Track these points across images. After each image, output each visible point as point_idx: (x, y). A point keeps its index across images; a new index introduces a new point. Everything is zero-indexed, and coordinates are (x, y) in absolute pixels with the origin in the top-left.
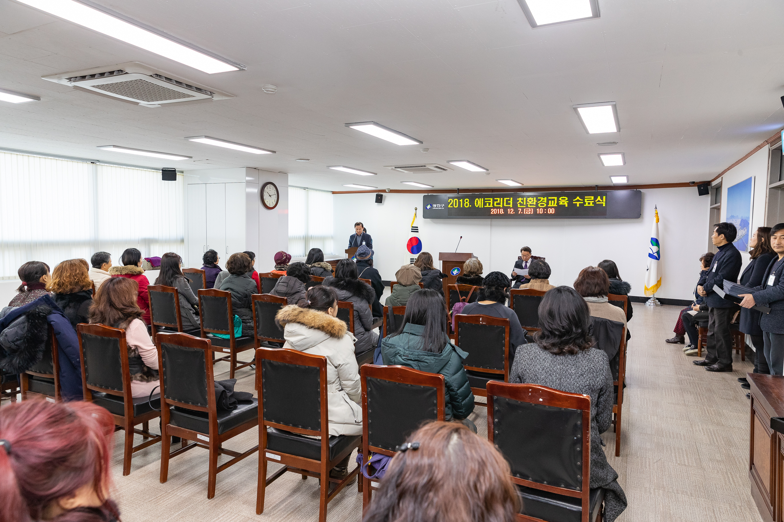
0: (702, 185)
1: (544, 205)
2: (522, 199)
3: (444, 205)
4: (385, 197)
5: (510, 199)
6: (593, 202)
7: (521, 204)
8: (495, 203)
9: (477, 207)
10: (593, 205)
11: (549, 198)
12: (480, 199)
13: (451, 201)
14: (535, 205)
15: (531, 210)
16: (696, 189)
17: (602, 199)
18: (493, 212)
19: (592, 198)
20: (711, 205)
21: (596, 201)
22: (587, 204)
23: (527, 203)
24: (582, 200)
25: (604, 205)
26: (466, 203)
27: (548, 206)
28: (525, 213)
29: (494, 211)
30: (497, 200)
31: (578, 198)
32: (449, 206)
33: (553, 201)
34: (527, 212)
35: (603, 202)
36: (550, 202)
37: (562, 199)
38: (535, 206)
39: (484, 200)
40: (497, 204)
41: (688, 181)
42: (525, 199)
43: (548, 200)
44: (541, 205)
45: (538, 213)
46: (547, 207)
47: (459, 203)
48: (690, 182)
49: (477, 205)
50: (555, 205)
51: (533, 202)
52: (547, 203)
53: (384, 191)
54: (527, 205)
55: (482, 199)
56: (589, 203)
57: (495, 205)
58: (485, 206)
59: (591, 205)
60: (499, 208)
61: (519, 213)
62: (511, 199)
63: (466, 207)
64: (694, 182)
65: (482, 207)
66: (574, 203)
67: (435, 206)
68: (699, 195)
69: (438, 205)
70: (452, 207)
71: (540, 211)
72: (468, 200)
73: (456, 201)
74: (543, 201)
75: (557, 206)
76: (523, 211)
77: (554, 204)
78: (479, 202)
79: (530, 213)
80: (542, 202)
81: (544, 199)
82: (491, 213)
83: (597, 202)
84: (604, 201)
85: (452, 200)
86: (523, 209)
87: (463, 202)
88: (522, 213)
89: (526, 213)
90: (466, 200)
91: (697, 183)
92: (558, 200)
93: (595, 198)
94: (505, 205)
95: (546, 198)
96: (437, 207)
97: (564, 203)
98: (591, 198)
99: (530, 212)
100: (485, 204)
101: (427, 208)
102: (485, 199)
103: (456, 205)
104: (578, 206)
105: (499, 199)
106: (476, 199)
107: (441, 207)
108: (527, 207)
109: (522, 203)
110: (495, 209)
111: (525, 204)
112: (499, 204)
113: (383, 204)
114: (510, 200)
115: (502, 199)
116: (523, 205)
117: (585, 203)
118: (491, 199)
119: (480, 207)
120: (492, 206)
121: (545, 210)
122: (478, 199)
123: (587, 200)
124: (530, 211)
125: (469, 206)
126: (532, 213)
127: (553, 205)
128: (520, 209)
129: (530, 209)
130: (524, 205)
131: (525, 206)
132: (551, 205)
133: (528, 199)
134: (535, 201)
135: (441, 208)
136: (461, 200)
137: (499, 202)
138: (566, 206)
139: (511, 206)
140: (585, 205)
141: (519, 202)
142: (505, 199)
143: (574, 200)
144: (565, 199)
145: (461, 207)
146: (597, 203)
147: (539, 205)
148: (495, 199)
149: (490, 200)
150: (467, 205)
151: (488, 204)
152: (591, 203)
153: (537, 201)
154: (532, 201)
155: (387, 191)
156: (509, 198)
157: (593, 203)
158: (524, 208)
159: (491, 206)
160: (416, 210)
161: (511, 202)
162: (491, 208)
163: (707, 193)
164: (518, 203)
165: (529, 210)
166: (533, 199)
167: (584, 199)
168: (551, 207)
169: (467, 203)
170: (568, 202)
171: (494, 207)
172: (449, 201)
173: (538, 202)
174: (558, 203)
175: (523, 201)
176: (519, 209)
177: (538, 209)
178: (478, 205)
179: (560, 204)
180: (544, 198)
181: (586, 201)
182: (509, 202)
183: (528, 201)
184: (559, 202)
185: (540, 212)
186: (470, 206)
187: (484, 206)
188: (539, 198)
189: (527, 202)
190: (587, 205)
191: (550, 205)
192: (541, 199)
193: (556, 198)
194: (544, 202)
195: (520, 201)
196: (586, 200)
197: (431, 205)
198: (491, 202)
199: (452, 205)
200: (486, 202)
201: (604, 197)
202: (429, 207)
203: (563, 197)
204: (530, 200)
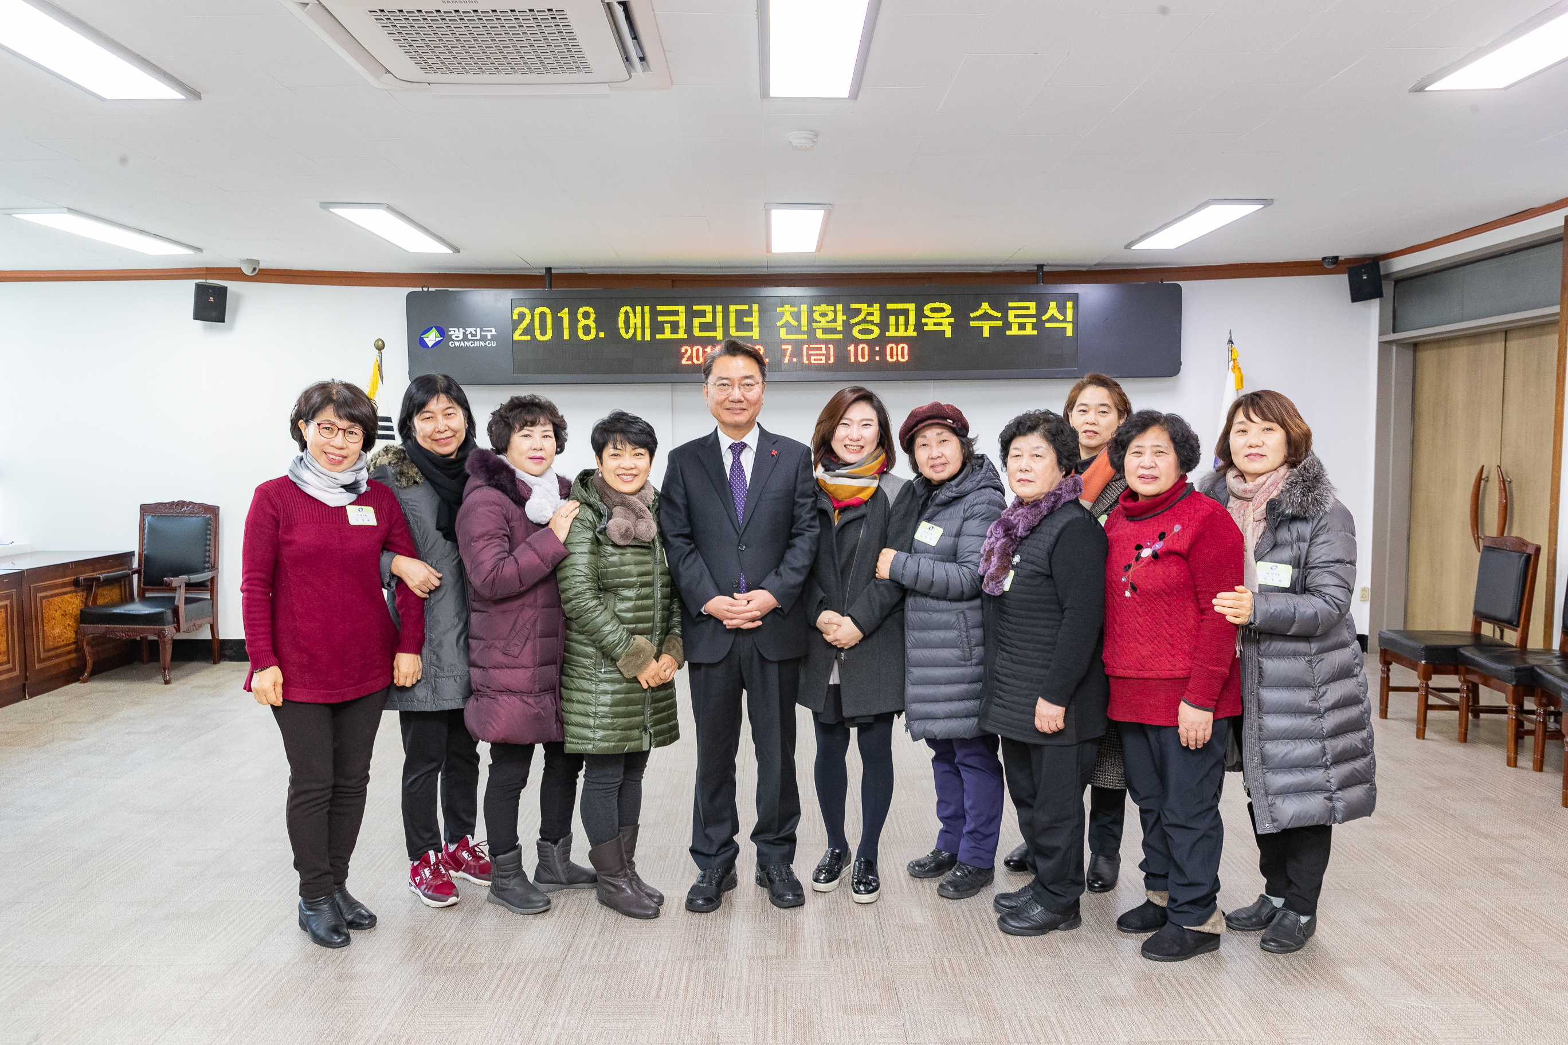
0: (1363, 267)
1: (871, 332)
2: (796, 309)
3: (494, 332)
4: (238, 297)
5: (751, 308)
6: (1034, 320)
7: (790, 329)
8: (696, 321)
9: (627, 336)
10: (1035, 332)
11: (889, 306)
12: (638, 309)
13: (522, 316)
14: (839, 332)
15: (828, 349)
16: (1343, 280)
17: (1062, 310)
18: (690, 358)
19: (1032, 305)
20: (1381, 334)
21: (1044, 318)
22: (1015, 327)
23: (814, 325)
24: (999, 315)
25: (1069, 333)
26: (582, 322)
27: (888, 334)
28: (806, 361)
29: (692, 355)
30: (702, 314)
31: (985, 306)
32: (517, 336)
33: (902, 319)
34: (812, 358)
35: (1064, 321)
36: (892, 319)
37: (933, 310)
38: (840, 336)
39: (654, 314)
40: (703, 327)
41: (1317, 256)
42: (804, 307)
43: (885, 314)
44: (861, 332)
45: (852, 360)
46: (883, 340)
47: (558, 323)
48: (1324, 259)
49: (627, 332)
50: (911, 332)
51: (834, 320)
52: (884, 326)
53: (235, 274)
54: (811, 332)
55: (647, 309)
56: (1022, 326)
57: (697, 332)
58: (659, 336)
59: (1029, 331)
60: (712, 342)
61: (786, 361)
62: (755, 307)
63: (582, 337)
64: (1336, 258)
65: (648, 338)
66: (973, 324)
67: (456, 333)
68: (1354, 299)
69: (469, 330)
70: (528, 338)
71: (860, 354)
72: (591, 310)
73: (543, 315)
74: (869, 318)
75: (915, 334)
76: (797, 352)
77: (906, 330)
78: (635, 321)
79: (824, 361)
80: (864, 321)
81: (870, 310)
82: (684, 361)
83: (1049, 320)
84: (1070, 316)
85: (526, 311)
86: (797, 345)
87: (574, 321)
88: (795, 360)
89: (809, 359)
90: (582, 310)
91: (1348, 261)
92: (920, 314)
93: (1042, 309)
94: (733, 332)
95: (877, 306)
96: (465, 338)
97: (940, 324)
98: (1028, 308)
99: (824, 358)
100: (657, 327)
101: (424, 344)
102: (659, 308)
103: (543, 332)
104: (986, 333)
105: (708, 308)
106: (623, 310)
107: (484, 338)
108: (812, 338)
109: (795, 324)
110: (696, 348)
111: (804, 328)
112: (711, 327)
113: (231, 328)
114: (749, 313)
115: (719, 308)
116: (797, 330)
117: (1008, 325)
118: (681, 309)
119: (639, 338)
120: (685, 336)
121: (877, 349)
122: (629, 309)
123: (1016, 316)
124: (824, 351)
125: (597, 335)
126: (831, 361)
127: (902, 332)
128: (789, 347)
129: (823, 346)
130: (804, 333)
131: (805, 337)
132: (897, 330)
133: (815, 308)
134: (841, 317)
135: (482, 343)
136: (564, 314)
137: (709, 319)
138: (948, 334)
139: (755, 334)
140: (1008, 333)
141: (782, 322)
142: (733, 308)
143: (972, 315)
144: (942, 310)
145: (566, 336)
146: (1048, 325)
147: (855, 332)
148: (695, 308)
149: (676, 313)
150: (587, 330)
151: (667, 328)
152: (1029, 327)
153: (849, 318)
154: (831, 316)
155: (247, 271)
156: (746, 307)
157: (1034, 326)
158: (803, 342)
159: (682, 334)
160: (380, 347)
161: (755, 319)
162: (682, 342)
163: (1377, 293)
164: (779, 324)
165: (820, 349)
166: (835, 311)
167: (1004, 310)
168: (898, 340)
169: (586, 322)
170: (952, 320)
171: (692, 341)
172: (515, 317)
173: (853, 321)
174: (919, 326)
175: (797, 316)
176: (784, 347)
177: (852, 348)
178: (631, 331)
179: (926, 328)
180: (870, 305)
181: (1011, 318)
182: (746, 320)
183: (816, 316)
184: (924, 320)
185: (860, 359)
186: (602, 335)
187: (653, 335)
188: (853, 306)
189: (811, 320)
190: (1015, 331)
191: (892, 333)
192: (859, 311)
193: (911, 306)
194: (872, 322)
195: (787, 317)
196: (1011, 314)
197: (442, 332)
198: (681, 319)
199: (529, 330)
200: (660, 319)
201: (1070, 304)
202: (432, 338)
203: (937, 305)
204: (824, 315)
